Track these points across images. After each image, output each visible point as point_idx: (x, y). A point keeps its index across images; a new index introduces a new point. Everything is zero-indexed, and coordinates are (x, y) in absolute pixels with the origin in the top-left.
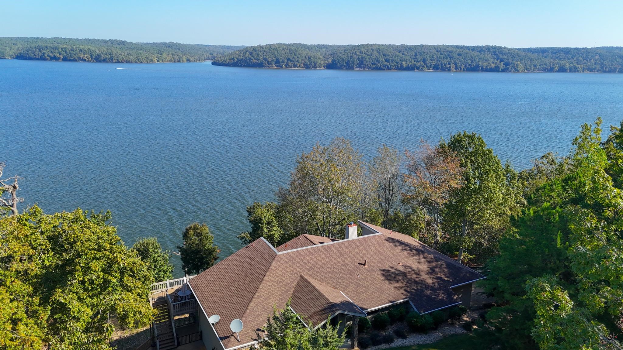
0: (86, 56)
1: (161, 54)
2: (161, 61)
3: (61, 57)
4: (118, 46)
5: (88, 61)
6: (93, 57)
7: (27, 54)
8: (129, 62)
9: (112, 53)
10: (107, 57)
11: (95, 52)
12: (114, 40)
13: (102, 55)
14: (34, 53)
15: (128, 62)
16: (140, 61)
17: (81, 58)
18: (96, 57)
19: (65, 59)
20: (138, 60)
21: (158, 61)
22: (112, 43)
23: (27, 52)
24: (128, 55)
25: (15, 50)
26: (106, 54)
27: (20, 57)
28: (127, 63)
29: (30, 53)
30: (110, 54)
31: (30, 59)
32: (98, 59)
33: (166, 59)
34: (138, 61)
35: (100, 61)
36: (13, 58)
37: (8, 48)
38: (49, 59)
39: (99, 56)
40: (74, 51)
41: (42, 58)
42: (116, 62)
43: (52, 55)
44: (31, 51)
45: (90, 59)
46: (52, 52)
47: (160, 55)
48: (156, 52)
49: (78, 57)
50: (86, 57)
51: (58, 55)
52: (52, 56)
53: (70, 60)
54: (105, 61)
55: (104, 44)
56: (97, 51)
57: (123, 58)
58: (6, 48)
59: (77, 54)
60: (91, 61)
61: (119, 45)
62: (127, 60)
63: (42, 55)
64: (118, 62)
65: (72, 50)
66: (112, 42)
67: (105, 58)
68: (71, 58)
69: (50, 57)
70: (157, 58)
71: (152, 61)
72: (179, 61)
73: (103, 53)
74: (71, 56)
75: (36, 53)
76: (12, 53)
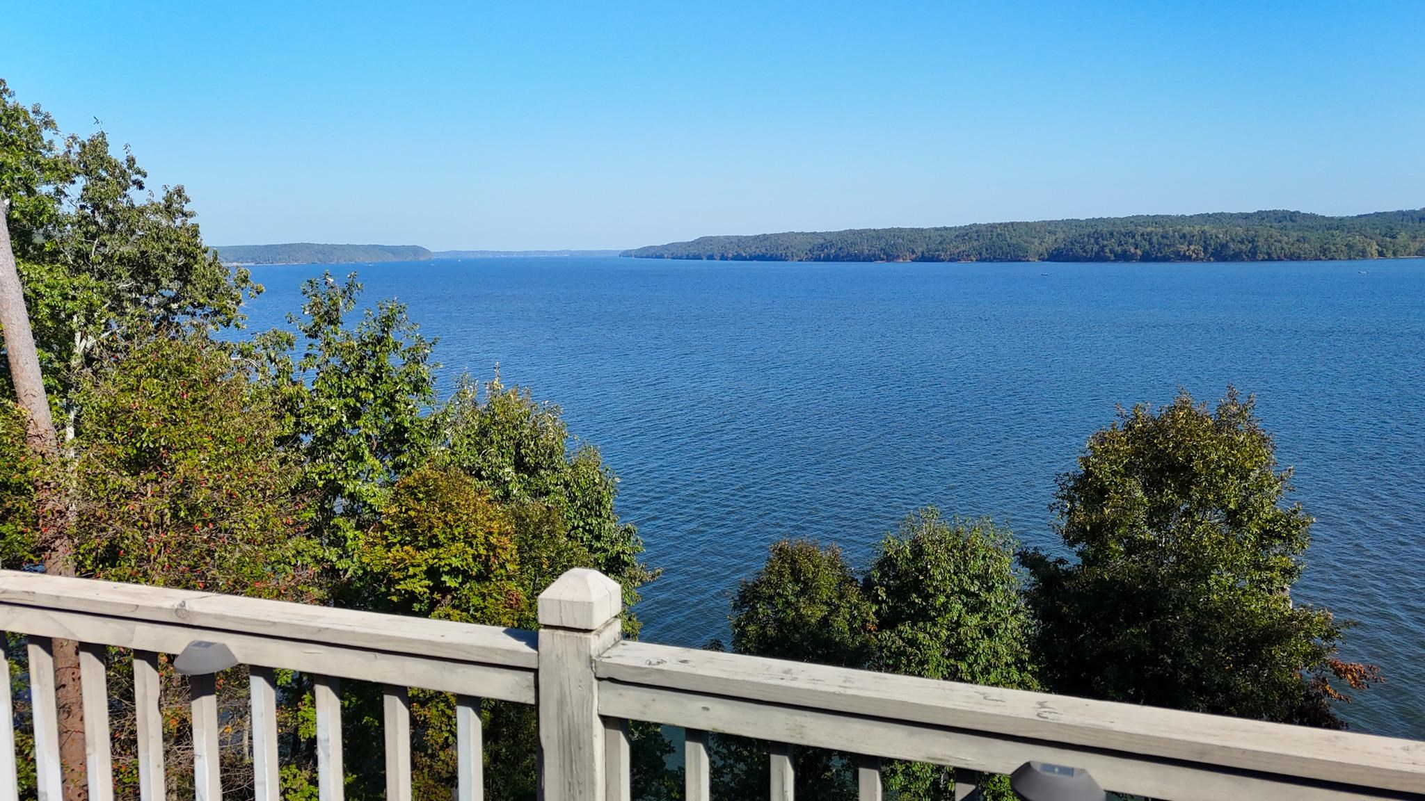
0: (1192, 247)
1: (1393, 237)
2: (1390, 255)
3: (1139, 252)
4: (1276, 225)
5: (1196, 260)
6: (1210, 250)
7: (1072, 249)
8: (1299, 259)
9: (1256, 239)
10: (1243, 247)
11: (1217, 237)
12: (1270, 211)
13: (1232, 245)
14: (1083, 248)
15: (1294, 257)
16: (1329, 256)
17: (1182, 253)
18: (1215, 249)
19: (1146, 258)
20: (1324, 251)
21: (1381, 254)
22: (1263, 219)
23: (1070, 247)
25: (1049, 244)
26: (1242, 242)
27: (1056, 256)
28: (1292, 260)
29: (1077, 247)
30: (1252, 242)
31: (1076, 259)
32: (1220, 254)
33: (1406, 247)
34: (1325, 254)
35: (1224, 259)
36: (1043, 260)
37: (1037, 242)
38: (1113, 258)
39: (1224, 246)
40: (1167, 238)
41: (1099, 258)
42: (1264, 260)
43: (1119, 250)
44: (1079, 243)
45: (1202, 255)
46: (1120, 244)
47: (1388, 239)
48: (1378, 232)
49: (1173, 252)
50: (1193, 251)
51: (1132, 250)
52: (1120, 252)
53: (1157, 260)
54: (1236, 257)
55: (1241, 222)
56: (1221, 236)
57: (1282, 248)
58: (1033, 240)
59: (1174, 245)
60: (1202, 259)
61: (1280, 222)
62: (1292, 254)
63: (1099, 251)
64: (1270, 259)
65: (1163, 237)
66: (1264, 215)
67: (1237, 250)
68: (1159, 255)
69: (1116, 254)
70: (1378, 245)
71: (1363, 254)
73: (1233, 240)
74: (1159, 249)
75: (1088, 247)
76: (1042, 249)
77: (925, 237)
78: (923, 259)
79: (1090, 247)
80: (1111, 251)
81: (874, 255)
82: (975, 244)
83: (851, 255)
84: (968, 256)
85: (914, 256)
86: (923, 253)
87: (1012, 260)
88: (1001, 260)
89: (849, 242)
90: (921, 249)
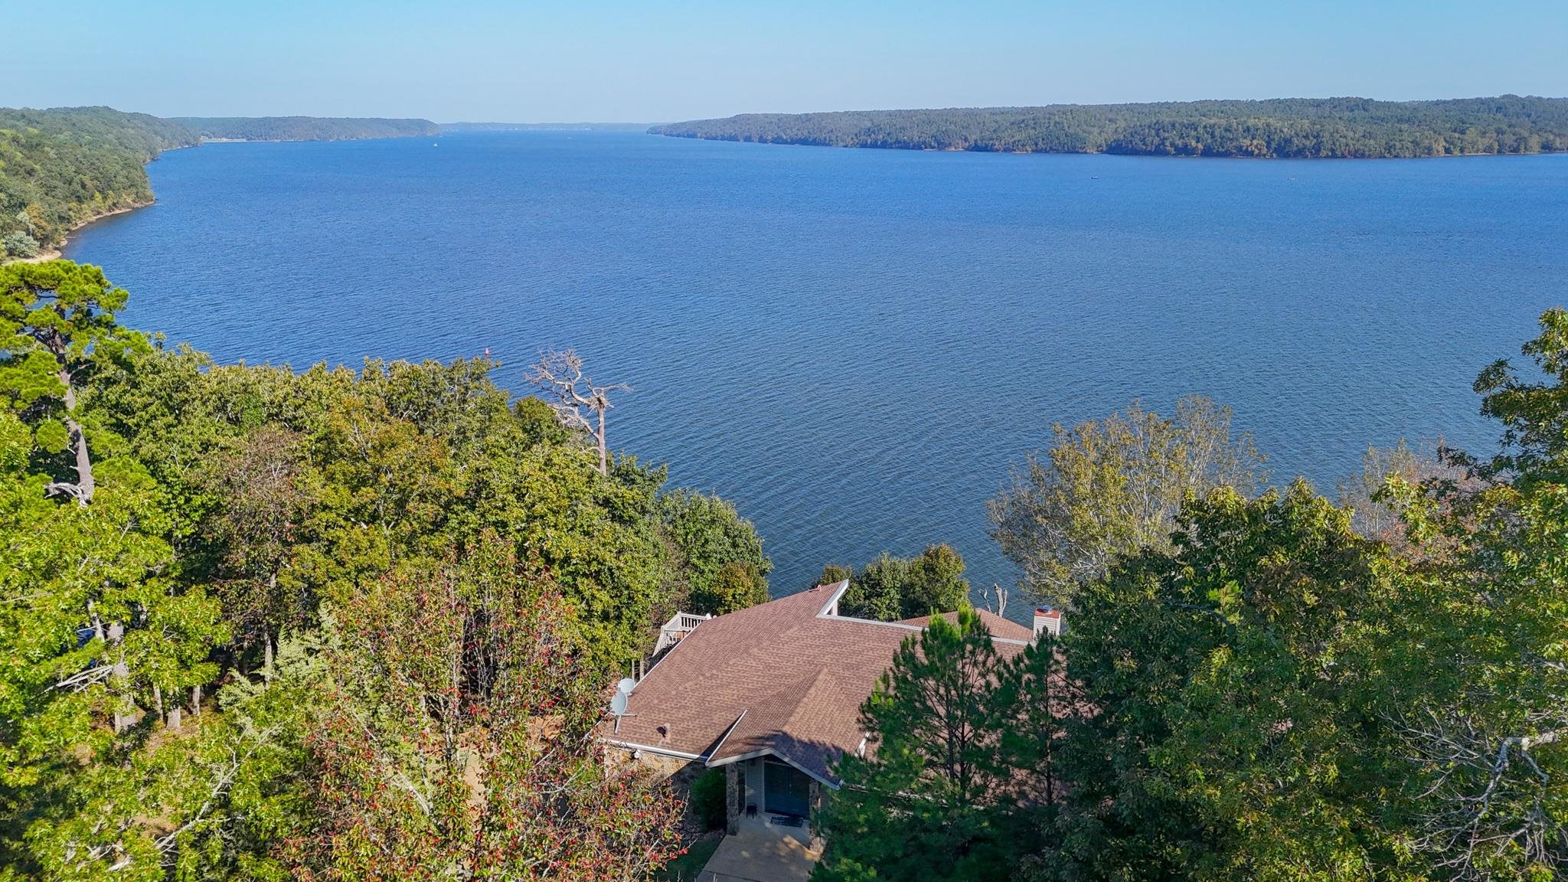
0: (1255, 142)
1: (1462, 133)
2: (1457, 152)
3: (1200, 146)
4: (1346, 115)
5: (1258, 155)
6: (1273, 145)
7: (1131, 141)
8: (1363, 156)
9: (1321, 134)
10: (1308, 143)
11: (1282, 131)
12: (1342, 99)
13: (1295, 140)
14: (1143, 140)
15: (1358, 155)
16: (1394, 153)
17: (1244, 149)
18: (1279, 145)
19: (1207, 153)
20: (1389, 148)
21: (1447, 151)
22: (1334, 108)
23: (1130, 138)
24: (1364, 136)
25: (1109, 135)
26: (1306, 137)
27: (1116, 149)
28: (1355, 157)
29: (1137, 140)
30: (1317, 137)
31: (1134, 152)
32: (1283, 150)
33: (1473, 144)
34: (1389, 152)
35: (1286, 156)
36: (1102, 152)
37: (1096, 130)
38: (1173, 152)
39: (1288, 141)
40: (1230, 131)
41: (1159, 152)
42: (1327, 157)
43: (1179, 143)
44: (1139, 134)
45: (1265, 150)
46: (1181, 137)
47: (1457, 135)
48: (1448, 126)
49: (1236, 147)
50: (1256, 147)
51: (1194, 143)
52: (1180, 145)
53: (1219, 155)
54: (1300, 154)
55: (1311, 110)
56: (1285, 130)
57: (1347, 145)
58: (1092, 129)
59: (1237, 140)
60: (1264, 155)
61: (1352, 111)
62: (1356, 151)
63: (1159, 145)
64: (1334, 156)
65: (1226, 130)
66: (1336, 103)
67: (1301, 146)
68: (1221, 150)
69: (1176, 148)
70: (1446, 141)
71: (1429, 151)
72: (1516, 150)
73: (1298, 135)
74: (1221, 143)
75: (1149, 140)
76: (1101, 140)
77: (979, 123)
78: (976, 148)
79: (1150, 139)
80: (1172, 145)
81: (924, 142)
82: (1032, 132)
83: (900, 142)
84: (1023, 145)
85: (967, 144)
86: (976, 141)
87: (1069, 152)
88: (1057, 151)
89: (898, 126)
90: (974, 137)
